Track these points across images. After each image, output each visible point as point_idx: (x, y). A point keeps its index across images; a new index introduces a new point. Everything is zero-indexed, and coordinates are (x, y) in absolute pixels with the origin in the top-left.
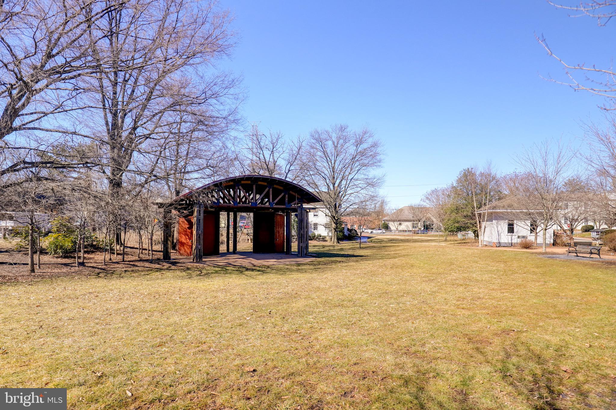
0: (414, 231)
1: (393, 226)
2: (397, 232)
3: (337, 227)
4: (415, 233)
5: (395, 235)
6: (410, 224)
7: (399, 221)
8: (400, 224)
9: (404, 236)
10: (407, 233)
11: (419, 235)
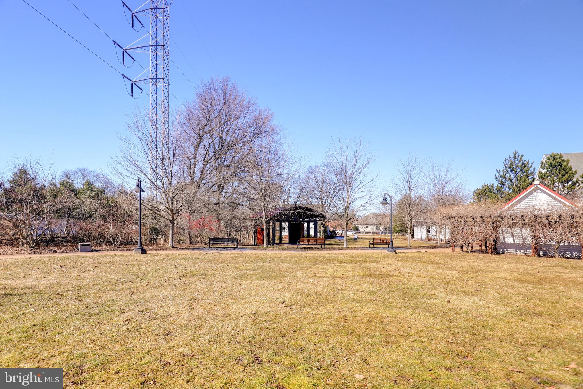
0: (377, 232)
1: (361, 228)
2: (365, 233)
3: (324, 230)
4: (377, 234)
5: (362, 235)
6: (374, 227)
7: (366, 224)
8: (367, 227)
9: (369, 236)
10: (371, 234)
11: (380, 235)
